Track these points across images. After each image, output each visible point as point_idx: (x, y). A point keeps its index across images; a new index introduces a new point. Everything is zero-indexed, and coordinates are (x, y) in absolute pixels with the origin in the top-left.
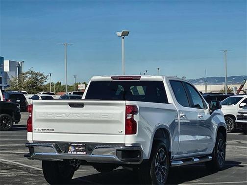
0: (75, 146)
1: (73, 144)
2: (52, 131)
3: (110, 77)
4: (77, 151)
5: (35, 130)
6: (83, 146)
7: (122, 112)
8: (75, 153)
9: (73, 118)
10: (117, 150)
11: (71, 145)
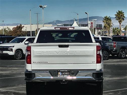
0: (62, 72)
1: (61, 71)
2: (46, 63)
3: (54, 28)
4: (63, 75)
5: (34, 62)
6: (68, 72)
7: (94, 50)
8: (63, 76)
9: (62, 54)
10: (93, 73)
11: (59, 71)
